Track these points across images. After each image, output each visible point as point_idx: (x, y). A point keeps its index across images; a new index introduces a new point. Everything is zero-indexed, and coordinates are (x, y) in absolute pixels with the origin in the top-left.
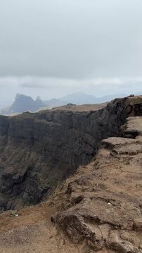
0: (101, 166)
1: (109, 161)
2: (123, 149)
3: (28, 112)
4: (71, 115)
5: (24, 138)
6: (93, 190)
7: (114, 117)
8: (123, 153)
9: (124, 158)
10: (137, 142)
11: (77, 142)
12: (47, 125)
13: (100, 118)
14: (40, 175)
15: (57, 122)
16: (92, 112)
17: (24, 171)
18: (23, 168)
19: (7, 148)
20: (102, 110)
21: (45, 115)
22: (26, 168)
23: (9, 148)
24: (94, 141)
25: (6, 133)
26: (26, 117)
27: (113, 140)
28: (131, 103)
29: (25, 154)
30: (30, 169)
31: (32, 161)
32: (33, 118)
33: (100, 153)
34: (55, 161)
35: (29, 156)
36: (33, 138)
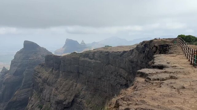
0: (139, 89)
1: (145, 85)
2: (155, 77)
3: (75, 53)
4: (108, 55)
5: (72, 72)
6: (136, 104)
7: (142, 55)
8: (155, 80)
9: (156, 83)
10: (165, 72)
11: (113, 76)
12: (90, 63)
13: (131, 57)
14: (84, 101)
15: (97, 60)
16: (125, 52)
17: (72, 98)
18: (71, 95)
19: (59, 80)
20: (133, 50)
21: (88, 55)
22: (74, 95)
23: (61, 80)
24: (126, 74)
25: (59, 68)
26: (73, 57)
27: (146, 71)
28: (156, 45)
29: (73, 85)
30: (76, 96)
31: (78, 90)
32: (79, 57)
33: (136, 80)
34: (96, 90)
35: (76, 87)
36: (79, 73)
